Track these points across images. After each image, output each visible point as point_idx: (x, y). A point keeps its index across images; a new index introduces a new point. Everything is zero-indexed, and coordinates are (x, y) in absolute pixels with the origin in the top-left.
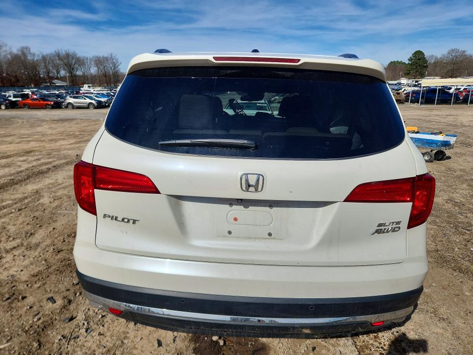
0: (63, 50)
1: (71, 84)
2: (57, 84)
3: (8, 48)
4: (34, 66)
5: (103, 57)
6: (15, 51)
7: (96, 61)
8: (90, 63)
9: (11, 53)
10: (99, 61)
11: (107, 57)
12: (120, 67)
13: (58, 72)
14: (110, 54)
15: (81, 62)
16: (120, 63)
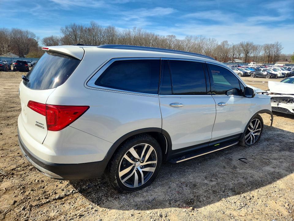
0: (245, 42)
1: (244, 62)
2: (236, 62)
3: (216, 42)
4: (227, 52)
5: (271, 45)
6: (219, 43)
7: (265, 47)
8: (261, 49)
9: (217, 44)
10: (267, 47)
11: (273, 45)
12: (281, 51)
13: (239, 55)
14: (276, 42)
15: (255, 48)
16: (283, 48)
